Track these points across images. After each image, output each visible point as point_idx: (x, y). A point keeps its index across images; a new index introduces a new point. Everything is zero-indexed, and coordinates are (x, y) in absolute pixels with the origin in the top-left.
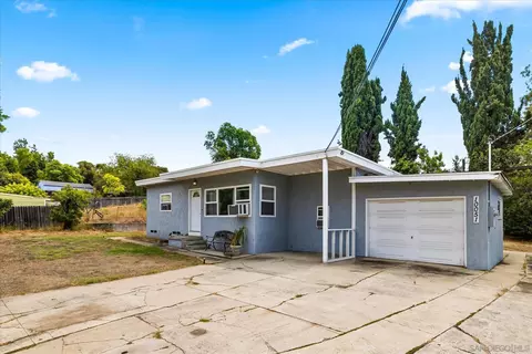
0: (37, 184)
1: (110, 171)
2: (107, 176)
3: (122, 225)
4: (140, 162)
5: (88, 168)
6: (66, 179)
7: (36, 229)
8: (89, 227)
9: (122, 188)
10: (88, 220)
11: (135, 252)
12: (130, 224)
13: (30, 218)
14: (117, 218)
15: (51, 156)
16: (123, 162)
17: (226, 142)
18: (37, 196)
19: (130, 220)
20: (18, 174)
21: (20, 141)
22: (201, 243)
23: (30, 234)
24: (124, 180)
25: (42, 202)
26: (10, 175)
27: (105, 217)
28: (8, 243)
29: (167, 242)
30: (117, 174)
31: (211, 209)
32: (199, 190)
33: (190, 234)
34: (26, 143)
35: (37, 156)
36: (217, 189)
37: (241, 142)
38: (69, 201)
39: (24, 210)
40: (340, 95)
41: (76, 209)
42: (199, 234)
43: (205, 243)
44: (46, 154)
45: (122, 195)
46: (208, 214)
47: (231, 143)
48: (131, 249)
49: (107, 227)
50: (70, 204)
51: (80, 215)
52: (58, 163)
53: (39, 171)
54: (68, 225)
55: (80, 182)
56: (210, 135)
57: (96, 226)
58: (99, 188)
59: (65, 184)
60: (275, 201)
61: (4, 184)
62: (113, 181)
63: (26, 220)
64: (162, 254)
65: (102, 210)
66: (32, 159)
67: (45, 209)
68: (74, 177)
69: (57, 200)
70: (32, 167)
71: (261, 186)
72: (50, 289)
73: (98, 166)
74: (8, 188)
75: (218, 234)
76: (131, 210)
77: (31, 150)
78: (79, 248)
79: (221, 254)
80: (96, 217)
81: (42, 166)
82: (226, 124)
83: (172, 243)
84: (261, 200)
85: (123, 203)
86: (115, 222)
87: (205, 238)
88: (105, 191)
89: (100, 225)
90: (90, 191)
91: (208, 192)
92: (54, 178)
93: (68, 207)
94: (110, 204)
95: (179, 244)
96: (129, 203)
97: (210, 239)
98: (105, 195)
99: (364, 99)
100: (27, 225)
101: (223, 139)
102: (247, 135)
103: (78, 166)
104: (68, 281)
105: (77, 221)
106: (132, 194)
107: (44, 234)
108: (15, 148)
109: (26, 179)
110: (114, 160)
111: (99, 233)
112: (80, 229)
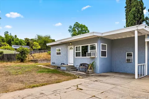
0: (11, 46)
1: (35, 41)
2: (34, 43)
3: (41, 60)
4: (46, 37)
5: (28, 40)
6: (21, 44)
7: (11, 62)
8: (29, 61)
9: (39, 47)
10: (29, 59)
11: (49, 72)
12: (44, 60)
13: (9, 58)
14: (39, 58)
15: (16, 36)
16: (40, 38)
17: (76, 29)
18: (11, 50)
19: (44, 59)
20: (5, 43)
21: (6, 32)
22: (73, 68)
23: (9, 64)
24: (40, 44)
25: (13, 52)
26: (3, 43)
27: (35, 57)
28: (2, 67)
29: (60, 67)
30: (37, 42)
31: (78, 54)
32: (73, 47)
33: (69, 64)
34: (8, 32)
35: (12, 37)
36: (81, 46)
37: (82, 29)
38: (23, 52)
39: (7, 55)
40: (125, 8)
41: (25, 54)
42: (73, 65)
43: (76, 68)
44: (14, 36)
45: (39, 49)
46: (76, 56)
47: (78, 30)
48: (47, 71)
49: (35, 61)
50: (23, 53)
51: (26, 57)
52: (18, 39)
53: (12, 42)
54: (22, 61)
55: (25, 45)
56: (70, 27)
57: (32, 61)
58: (32, 47)
59: (21, 46)
60: (106, 51)
61: (1, 46)
62: (37, 44)
63: (8, 59)
64: (59, 73)
65: (33, 55)
66: (10, 38)
67: (14, 55)
68: (23, 43)
69: (18, 51)
70: (10, 41)
71: (101, 44)
72: (17, 90)
73: (31, 40)
74: (2, 48)
75: (81, 65)
76: (44, 55)
77: (9, 35)
78: (27, 70)
79: (84, 73)
80: (32, 57)
81: (13, 40)
82: (76, 23)
83: (62, 68)
84: (101, 50)
85: (40, 52)
86: (38, 59)
87: (75, 66)
88: (34, 48)
89: (33, 60)
90: (29, 48)
91: (76, 47)
92: (17, 44)
93: (22, 54)
94: (36, 53)
95: (65, 69)
96: (42, 52)
97: (78, 67)
98: (34, 50)
99: (136, 8)
100: (8, 61)
101: (75, 28)
102: (84, 26)
103: (24, 40)
104: (24, 86)
105: (25, 59)
106: (43, 49)
107: (14, 64)
108: (5, 34)
109: (8, 44)
110: (37, 37)
111: (33, 64)
112: (26, 62)
